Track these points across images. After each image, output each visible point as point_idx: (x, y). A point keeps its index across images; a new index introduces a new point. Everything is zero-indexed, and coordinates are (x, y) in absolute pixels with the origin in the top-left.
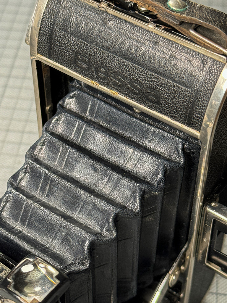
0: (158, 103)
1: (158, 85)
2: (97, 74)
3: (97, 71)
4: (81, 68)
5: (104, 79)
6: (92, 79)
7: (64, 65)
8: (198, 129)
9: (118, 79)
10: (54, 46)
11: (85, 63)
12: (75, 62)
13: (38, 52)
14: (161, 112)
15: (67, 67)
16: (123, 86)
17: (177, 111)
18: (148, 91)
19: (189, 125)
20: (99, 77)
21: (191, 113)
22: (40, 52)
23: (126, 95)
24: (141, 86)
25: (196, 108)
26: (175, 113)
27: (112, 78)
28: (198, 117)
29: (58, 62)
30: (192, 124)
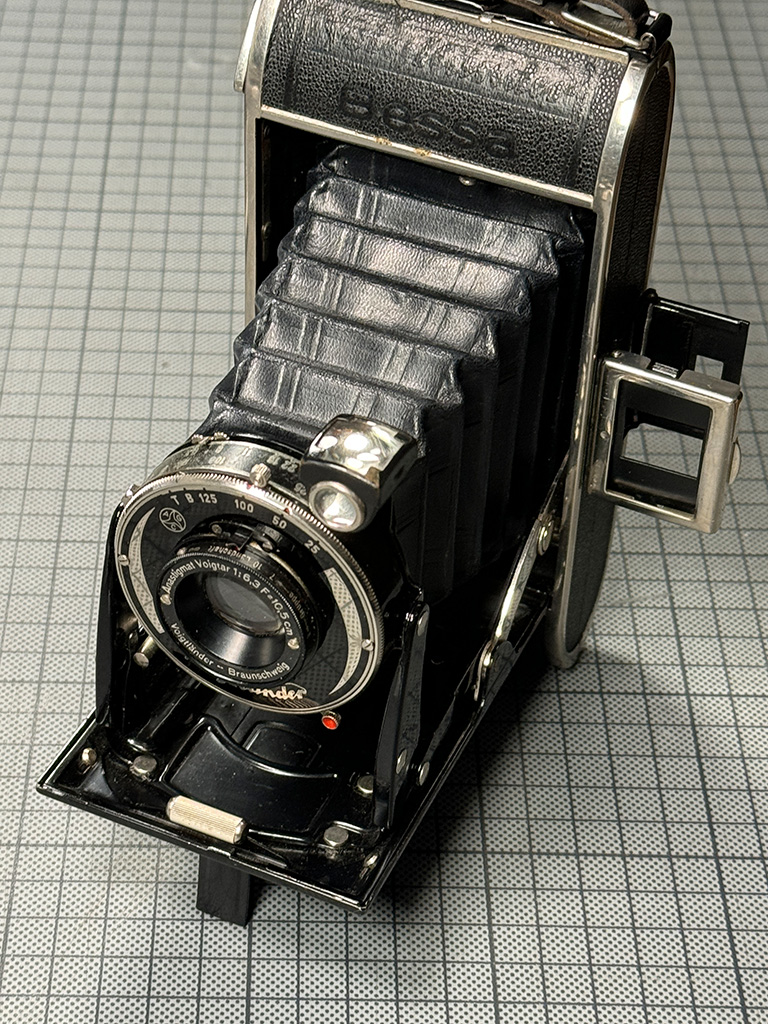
0: (511, 155)
1: (509, 122)
2: (387, 122)
3: (387, 115)
4: (354, 115)
5: (401, 129)
6: (376, 133)
7: (318, 117)
8: (589, 190)
9: (432, 125)
10: (298, 82)
11: (364, 104)
12: (342, 107)
13: (263, 102)
14: (518, 173)
15: (324, 120)
16: (441, 136)
17: (547, 163)
18: (490, 135)
19: (572, 186)
20: (392, 126)
21: (575, 162)
22: (267, 100)
23: (449, 152)
24: (475, 129)
25: (584, 151)
26: (543, 168)
27: (418, 124)
28: (588, 166)
29: (306, 114)
30: (578, 182)
